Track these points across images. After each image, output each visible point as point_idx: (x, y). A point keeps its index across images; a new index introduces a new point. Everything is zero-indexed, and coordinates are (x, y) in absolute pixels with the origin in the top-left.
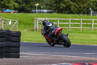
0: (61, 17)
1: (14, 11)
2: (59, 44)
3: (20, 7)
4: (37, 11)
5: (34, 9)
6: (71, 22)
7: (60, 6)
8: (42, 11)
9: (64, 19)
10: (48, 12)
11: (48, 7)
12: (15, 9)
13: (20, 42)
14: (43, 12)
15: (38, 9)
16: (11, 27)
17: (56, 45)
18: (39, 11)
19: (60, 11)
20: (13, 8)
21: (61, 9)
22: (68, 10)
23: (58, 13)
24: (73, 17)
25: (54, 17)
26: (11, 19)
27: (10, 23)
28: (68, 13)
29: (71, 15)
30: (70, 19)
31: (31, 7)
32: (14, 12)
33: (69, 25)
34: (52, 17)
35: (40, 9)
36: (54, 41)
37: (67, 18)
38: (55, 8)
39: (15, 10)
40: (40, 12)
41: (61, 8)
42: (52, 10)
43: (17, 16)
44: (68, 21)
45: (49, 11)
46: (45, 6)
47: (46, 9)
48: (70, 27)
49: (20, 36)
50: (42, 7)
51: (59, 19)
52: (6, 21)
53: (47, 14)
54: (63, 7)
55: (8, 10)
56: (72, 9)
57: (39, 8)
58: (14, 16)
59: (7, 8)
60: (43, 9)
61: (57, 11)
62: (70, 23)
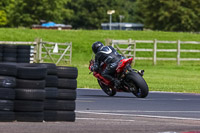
0: (160, 39)
1: (63, 26)
2: (125, 91)
3: (77, 17)
4: (111, 24)
5: (105, 22)
6: (182, 48)
7: (158, 16)
8: (121, 24)
9: (167, 42)
10: (133, 28)
11: (135, 17)
12: (66, 21)
13: (75, 88)
14: (124, 28)
15: (113, 22)
16: (58, 57)
17: (118, 94)
18: (116, 24)
19: (159, 25)
20: (62, 18)
21: (161, 22)
22: (175, 24)
23: (154, 29)
24: (185, 37)
25: (147, 38)
26: (59, 41)
27: (56, 50)
28: (176, 30)
29: (181, 34)
30: (180, 42)
31: (100, 18)
32: (63, 28)
33: (176, 53)
34: (141, 38)
35: (118, 21)
36: (114, 85)
37: (172, 39)
38: (149, 19)
39: (66, 24)
40: (118, 28)
41: (160, 19)
42: (142, 22)
43: (69, 34)
44: (174, 46)
45: (135, 25)
46: (128, 16)
47: (130, 22)
48: (180, 59)
49: (75, 77)
50: (121, 17)
51: (157, 42)
52: (48, 45)
53: (132, 31)
54: (166, 18)
55: (51, 24)
56: (183, 22)
57: (116, 19)
58: (63, 36)
59: (51, 18)
60: (123, 21)
61: (152, 26)
62: (180, 50)
